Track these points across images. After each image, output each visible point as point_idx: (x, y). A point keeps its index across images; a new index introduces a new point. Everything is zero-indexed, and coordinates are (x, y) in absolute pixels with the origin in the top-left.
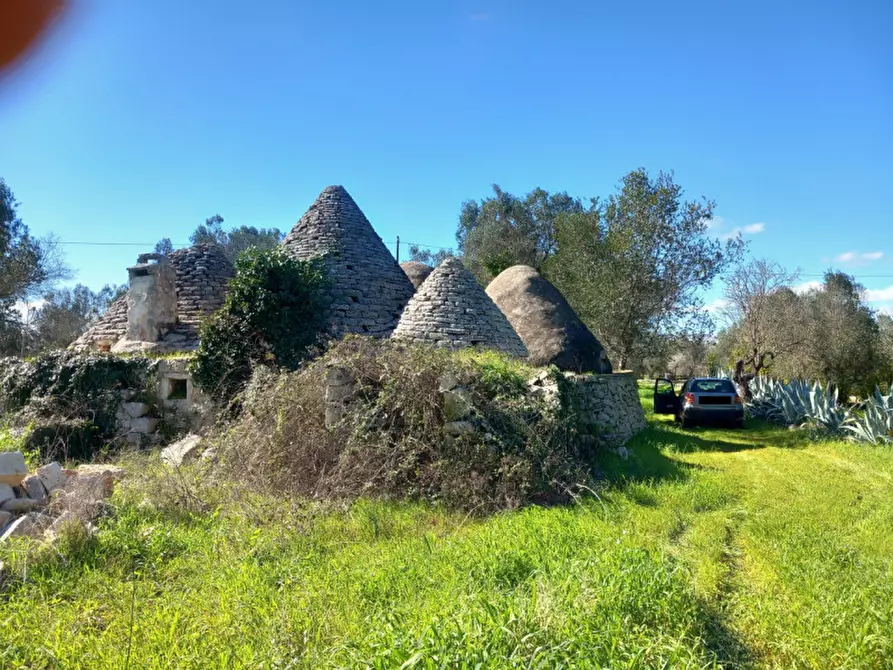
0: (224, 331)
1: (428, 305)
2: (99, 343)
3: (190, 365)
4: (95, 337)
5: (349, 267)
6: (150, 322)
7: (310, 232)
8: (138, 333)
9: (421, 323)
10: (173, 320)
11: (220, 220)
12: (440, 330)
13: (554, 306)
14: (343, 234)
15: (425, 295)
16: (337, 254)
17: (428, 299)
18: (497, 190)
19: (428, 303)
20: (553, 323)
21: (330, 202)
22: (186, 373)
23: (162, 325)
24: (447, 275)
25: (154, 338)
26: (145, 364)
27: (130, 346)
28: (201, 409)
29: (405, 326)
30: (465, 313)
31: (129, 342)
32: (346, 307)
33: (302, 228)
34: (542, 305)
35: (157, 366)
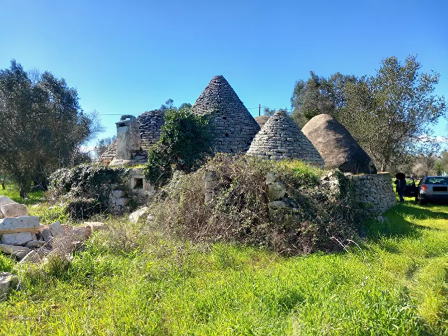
0: (159, 153)
1: (266, 137)
2: (105, 161)
3: (144, 171)
4: (103, 158)
5: (225, 118)
6: (127, 150)
7: (204, 101)
8: (121, 155)
9: (262, 147)
10: (138, 149)
11: (172, 101)
12: (272, 150)
13: (342, 136)
14: (221, 101)
15: (265, 131)
16: (218, 112)
17: (266, 134)
18: (312, 74)
19: (266, 136)
20: (341, 146)
21: (216, 84)
22: (142, 175)
23: (133, 151)
24: (277, 120)
25: (129, 158)
26: (123, 171)
27: (118, 162)
28: (150, 193)
29: (253, 148)
30: (286, 140)
31: (117, 160)
32: (222, 139)
33: (202, 99)
34: (334, 136)
35: (128, 172)
